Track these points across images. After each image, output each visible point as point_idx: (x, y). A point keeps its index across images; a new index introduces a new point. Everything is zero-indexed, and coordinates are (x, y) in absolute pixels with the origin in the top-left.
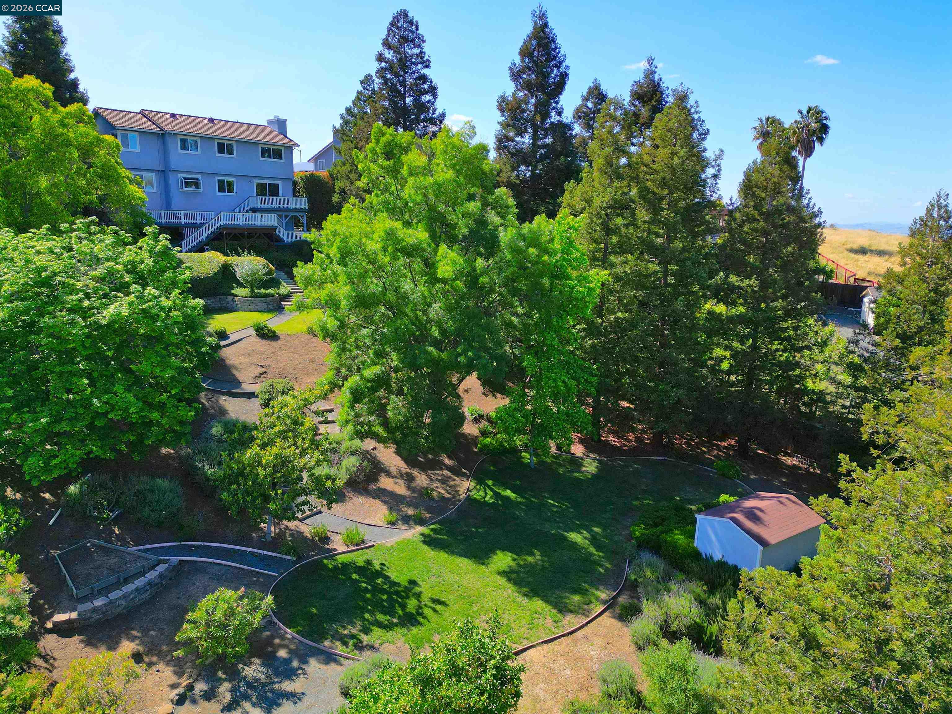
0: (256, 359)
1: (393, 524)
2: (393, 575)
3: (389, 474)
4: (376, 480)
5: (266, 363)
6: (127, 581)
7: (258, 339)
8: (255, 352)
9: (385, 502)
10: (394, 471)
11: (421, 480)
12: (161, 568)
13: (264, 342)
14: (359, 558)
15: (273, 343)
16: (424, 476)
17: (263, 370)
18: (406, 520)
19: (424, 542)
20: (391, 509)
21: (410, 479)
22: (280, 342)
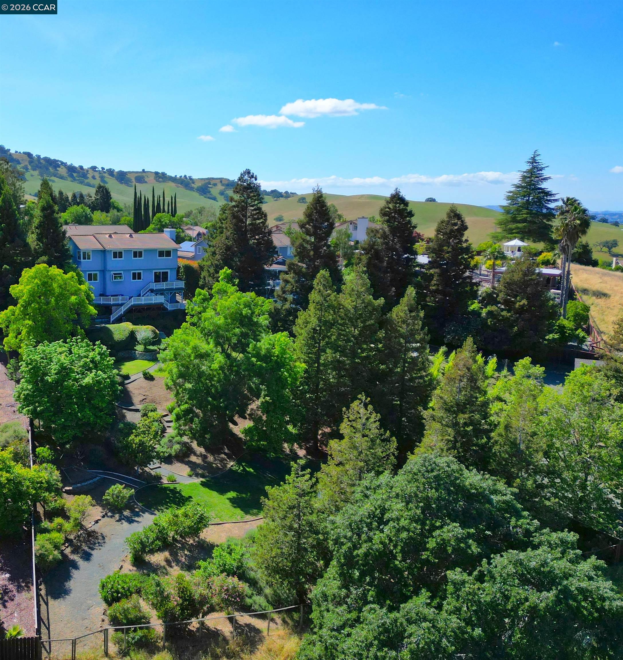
0: (142, 391)
1: (190, 476)
2: (183, 494)
3: (195, 454)
4: (189, 457)
5: (146, 394)
6: (87, 480)
7: (144, 380)
8: (141, 387)
9: (190, 467)
10: (198, 453)
11: (211, 458)
12: (98, 478)
13: (147, 381)
14: (172, 487)
15: (151, 382)
16: (212, 457)
17: (145, 397)
18: (197, 475)
19: (201, 484)
20: (192, 470)
21: (204, 457)
22: (154, 382)
